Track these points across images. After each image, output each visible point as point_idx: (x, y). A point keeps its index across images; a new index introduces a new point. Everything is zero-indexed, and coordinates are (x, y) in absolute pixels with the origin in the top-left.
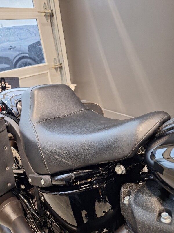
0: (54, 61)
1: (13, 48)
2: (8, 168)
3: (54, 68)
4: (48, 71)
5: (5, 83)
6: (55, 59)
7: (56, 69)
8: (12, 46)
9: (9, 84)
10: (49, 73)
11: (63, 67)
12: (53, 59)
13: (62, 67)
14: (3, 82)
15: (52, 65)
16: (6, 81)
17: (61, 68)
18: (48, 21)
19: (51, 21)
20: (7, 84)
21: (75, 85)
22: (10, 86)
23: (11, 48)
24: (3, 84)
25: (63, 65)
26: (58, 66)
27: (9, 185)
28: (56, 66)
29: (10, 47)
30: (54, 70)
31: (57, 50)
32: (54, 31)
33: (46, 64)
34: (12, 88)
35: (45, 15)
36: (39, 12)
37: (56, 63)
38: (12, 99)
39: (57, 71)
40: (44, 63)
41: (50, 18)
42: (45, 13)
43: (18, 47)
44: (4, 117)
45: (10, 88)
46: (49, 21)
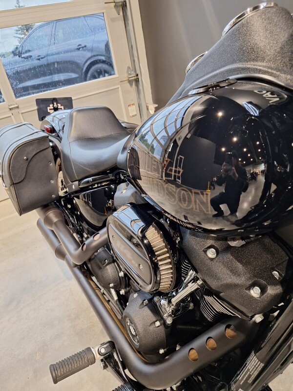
0: (128, 72)
1: (83, 47)
2: (52, 182)
3: (127, 81)
4: (119, 86)
5: (57, 104)
6: (129, 68)
7: (130, 82)
8: (80, 45)
9: (61, 106)
10: (120, 88)
11: (140, 79)
12: (127, 68)
13: (138, 79)
14: (55, 103)
15: (125, 76)
16: (59, 101)
17: (137, 81)
18: (119, 14)
19: (123, 13)
20: (59, 105)
21: (157, 105)
22: (62, 107)
23: (80, 48)
24: (55, 105)
25: (139, 76)
26: (133, 78)
27: (53, 196)
28: (130, 79)
29: (79, 45)
30: (128, 85)
31: (132, 55)
32: (128, 28)
33: (116, 76)
34: (64, 109)
35: (115, 6)
36: (106, 3)
37: (131, 74)
38: (60, 122)
39: (131, 85)
40: (114, 74)
41: (122, 9)
42: (114, 4)
43: (89, 45)
44: (48, 136)
45: (63, 109)
46: (121, 13)
